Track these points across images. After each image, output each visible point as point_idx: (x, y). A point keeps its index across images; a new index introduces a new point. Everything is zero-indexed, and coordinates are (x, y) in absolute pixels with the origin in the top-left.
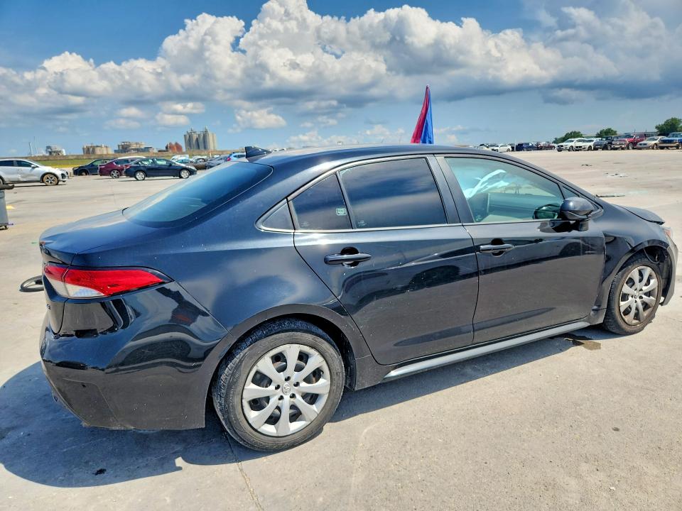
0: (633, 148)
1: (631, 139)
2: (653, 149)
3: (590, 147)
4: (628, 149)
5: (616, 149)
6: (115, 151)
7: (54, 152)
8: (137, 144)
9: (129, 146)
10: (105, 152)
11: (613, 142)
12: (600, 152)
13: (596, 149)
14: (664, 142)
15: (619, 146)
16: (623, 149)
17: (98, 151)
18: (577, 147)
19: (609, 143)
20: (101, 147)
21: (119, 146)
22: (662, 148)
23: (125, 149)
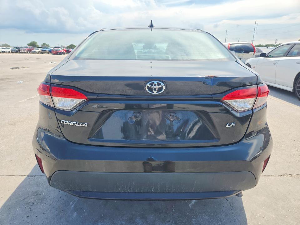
0: (30, 53)
1: (28, 49)
2: (38, 53)
3: (9, 51)
4: (28, 53)
5: (22, 53)
11: (20, 50)
12: (14, 54)
13: (12, 53)
14: (43, 50)
15: (23, 52)
16: (25, 53)
18: (3, 51)
19: (18, 50)
22: (42, 53)
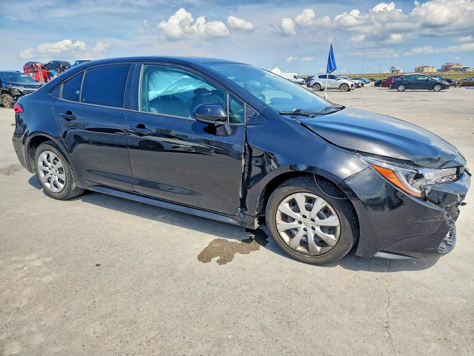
6: (438, 70)
7: (396, 71)
8: (458, 64)
9: (451, 66)
10: (430, 71)
17: (425, 70)
20: (429, 67)
21: (442, 66)
23: (446, 68)
